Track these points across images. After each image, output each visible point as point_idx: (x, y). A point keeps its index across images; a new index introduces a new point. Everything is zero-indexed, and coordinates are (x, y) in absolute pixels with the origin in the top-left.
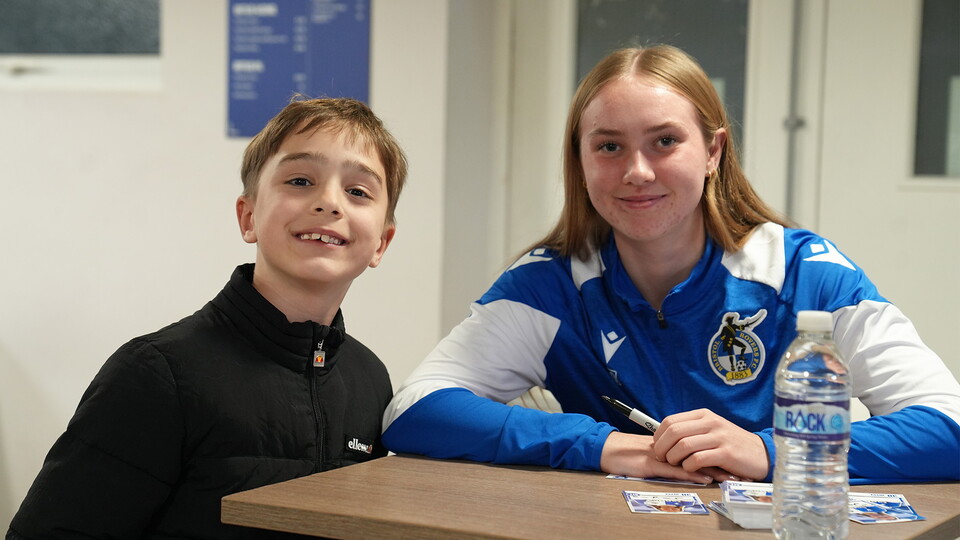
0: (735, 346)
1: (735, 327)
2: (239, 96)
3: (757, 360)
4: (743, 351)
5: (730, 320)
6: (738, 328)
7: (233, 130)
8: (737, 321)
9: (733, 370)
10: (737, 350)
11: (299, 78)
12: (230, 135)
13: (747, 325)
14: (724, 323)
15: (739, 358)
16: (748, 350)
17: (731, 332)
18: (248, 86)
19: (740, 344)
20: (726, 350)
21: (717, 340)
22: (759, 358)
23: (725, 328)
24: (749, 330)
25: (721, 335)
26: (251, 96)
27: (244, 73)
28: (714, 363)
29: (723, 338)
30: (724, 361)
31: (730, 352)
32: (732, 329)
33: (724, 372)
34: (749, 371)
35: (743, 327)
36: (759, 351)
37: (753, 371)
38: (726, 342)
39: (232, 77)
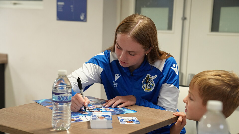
0: (148, 83)
1: (149, 78)
2: (59, 10)
3: (152, 87)
4: (150, 84)
5: (148, 76)
6: (150, 78)
7: (58, 18)
8: (150, 77)
9: (147, 88)
10: (148, 84)
11: (72, 6)
12: (57, 20)
13: (152, 78)
14: (147, 77)
15: (149, 85)
16: (151, 84)
17: (148, 79)
18: (61, 8)
19: (149, 82)
20: (146, 83)
21: (144, 80)
22: (153, 86)
23: (147, 78)
24: (152, 79)
25: (146, 79)
26: (61, 10)
27: (60, 5)
28: (143, 85)
29: (146, 80)
30: (145, 85)
31: (147, 84)
32: (148, 78)
33: (145, 88)
34: (150, 89)
35: (151, 78)
36: (153, 85)
37: (151, 89)
38: (146, 81)
39: (58, 6)
